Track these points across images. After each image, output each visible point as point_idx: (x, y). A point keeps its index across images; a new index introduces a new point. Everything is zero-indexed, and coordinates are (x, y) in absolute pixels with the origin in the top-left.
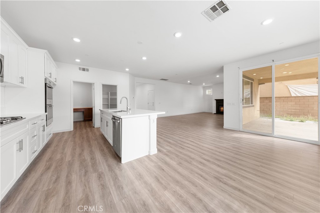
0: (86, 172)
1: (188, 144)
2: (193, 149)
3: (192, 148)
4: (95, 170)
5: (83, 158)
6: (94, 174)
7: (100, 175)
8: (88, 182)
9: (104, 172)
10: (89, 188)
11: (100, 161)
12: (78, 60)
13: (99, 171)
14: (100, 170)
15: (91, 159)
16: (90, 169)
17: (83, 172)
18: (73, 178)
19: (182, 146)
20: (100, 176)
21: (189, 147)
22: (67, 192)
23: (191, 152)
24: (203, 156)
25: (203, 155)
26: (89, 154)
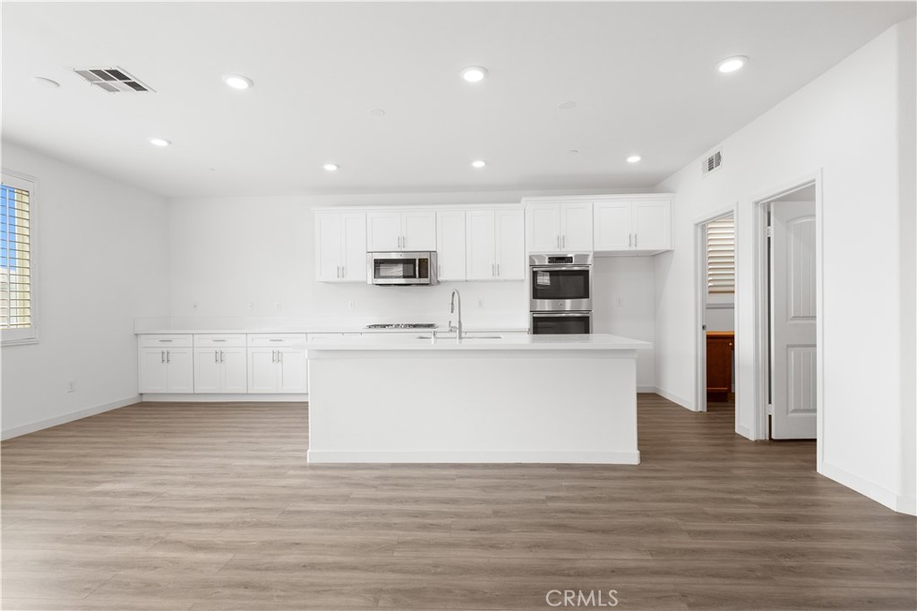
1: (223, 526)
2: (188, 510)
3: (198, 510)
19: (243, 505)
21: (211, 510)
23: (196, 498)
24: (149, 500)
25: (150, 505)
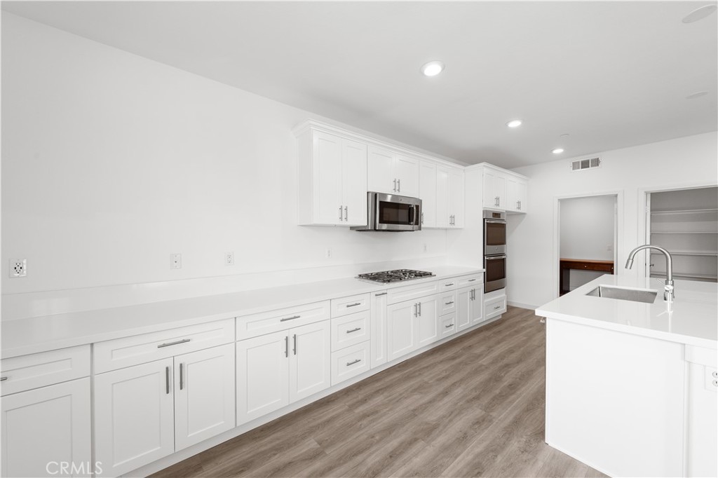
0: (477, 398)
4: (489, 408)
5: (503, 374)
6: (480, 411)
7: (483, 420)
8: (460, 413)
9: (494, 423)
10: (451, 421)
11: (517, 401)
12: (558, 151)
13: (491, 414)
14: (494, 414)
15: (510, 385)
16: (486, 400)
17: (474, 394)
18: (456, 391)
20: (480, 423)
22: (431, 402)
26: (520, 373)
